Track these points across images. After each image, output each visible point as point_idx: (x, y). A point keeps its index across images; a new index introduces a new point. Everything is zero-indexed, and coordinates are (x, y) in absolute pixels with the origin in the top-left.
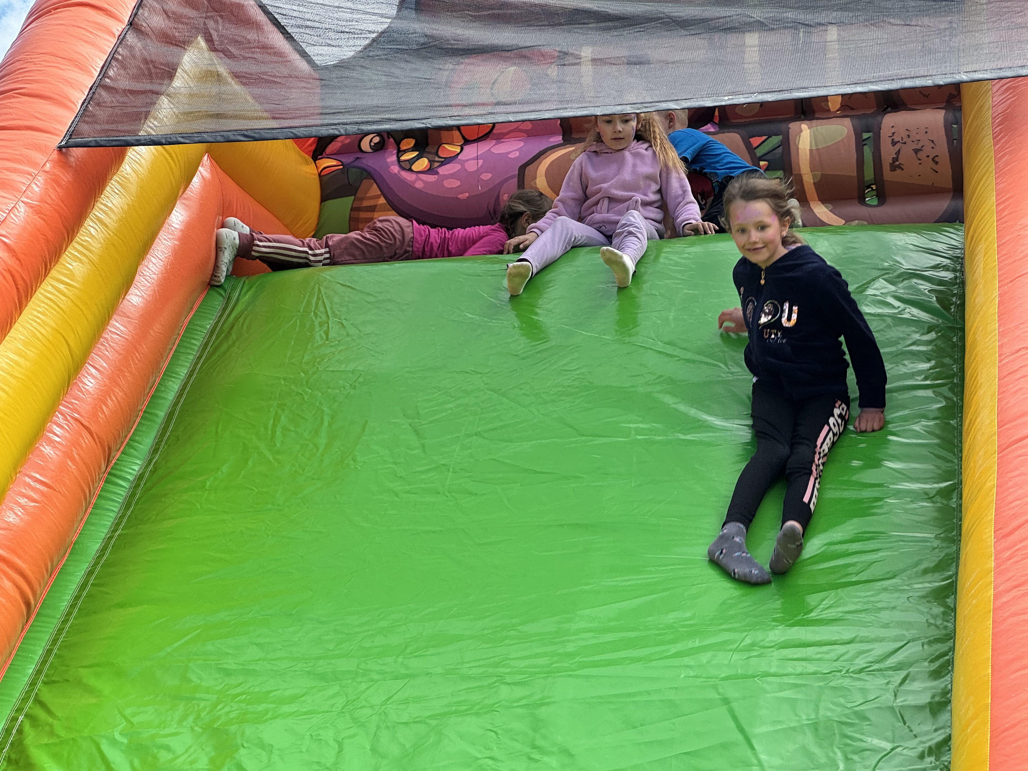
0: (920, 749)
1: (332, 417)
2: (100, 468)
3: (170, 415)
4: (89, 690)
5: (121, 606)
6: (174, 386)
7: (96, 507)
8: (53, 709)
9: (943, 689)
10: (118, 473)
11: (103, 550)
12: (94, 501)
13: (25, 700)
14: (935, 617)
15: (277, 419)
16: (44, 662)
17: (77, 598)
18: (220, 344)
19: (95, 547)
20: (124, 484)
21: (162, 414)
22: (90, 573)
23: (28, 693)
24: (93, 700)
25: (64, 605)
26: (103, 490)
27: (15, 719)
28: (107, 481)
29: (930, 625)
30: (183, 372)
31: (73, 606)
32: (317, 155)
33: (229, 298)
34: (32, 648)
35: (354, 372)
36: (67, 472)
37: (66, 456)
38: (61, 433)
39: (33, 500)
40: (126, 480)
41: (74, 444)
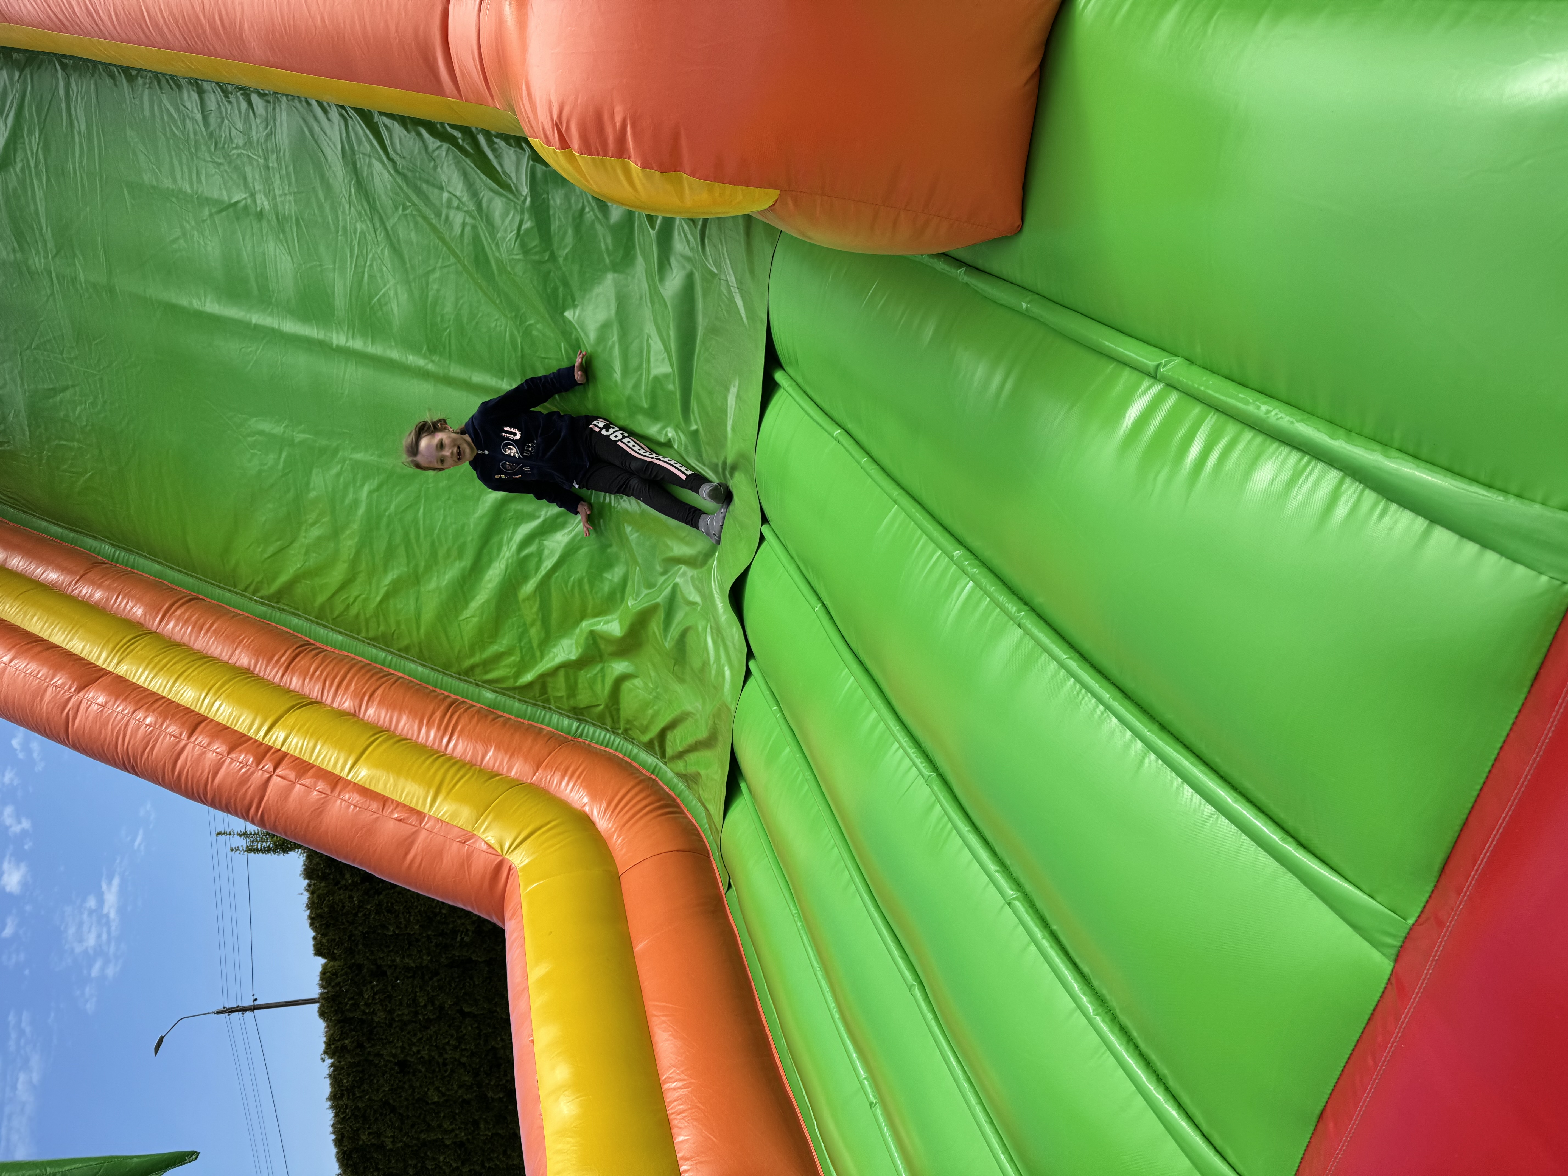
0: (226, 103)
1: (61, 439)
2: (107, 568)
3: (72, 530)
4: (237, 565)
5: (189, 551)
6: (54, 528)
7: (133, 567)
8: (248, 583)
9: (188, 84)
10: (111, 557)
11: (158, 563)
12: (129, 569)
13: (245, 596)
14: (144, 84)
15: (65, 471)
16: (224, 588)
17: (187, 574)
18: (24, 504)
19: (157, 567)
20: (117, 553)
21: (72, 535)
22: (172, 568)
23: (242, 595)
24: (242, 563)
25: (191, 580)
26: (122, 564)
27: (256, 601)
28: (117, 562)
29: (150, 86)
30: (44, 524)
31: (192, 576)
34: (217, 595)
35: (29, 426)
36: (109, 585)
37: (100, 586)
38: (85, 590)
39: (127, 603)
40: (115, 552)
41: (92, 583)
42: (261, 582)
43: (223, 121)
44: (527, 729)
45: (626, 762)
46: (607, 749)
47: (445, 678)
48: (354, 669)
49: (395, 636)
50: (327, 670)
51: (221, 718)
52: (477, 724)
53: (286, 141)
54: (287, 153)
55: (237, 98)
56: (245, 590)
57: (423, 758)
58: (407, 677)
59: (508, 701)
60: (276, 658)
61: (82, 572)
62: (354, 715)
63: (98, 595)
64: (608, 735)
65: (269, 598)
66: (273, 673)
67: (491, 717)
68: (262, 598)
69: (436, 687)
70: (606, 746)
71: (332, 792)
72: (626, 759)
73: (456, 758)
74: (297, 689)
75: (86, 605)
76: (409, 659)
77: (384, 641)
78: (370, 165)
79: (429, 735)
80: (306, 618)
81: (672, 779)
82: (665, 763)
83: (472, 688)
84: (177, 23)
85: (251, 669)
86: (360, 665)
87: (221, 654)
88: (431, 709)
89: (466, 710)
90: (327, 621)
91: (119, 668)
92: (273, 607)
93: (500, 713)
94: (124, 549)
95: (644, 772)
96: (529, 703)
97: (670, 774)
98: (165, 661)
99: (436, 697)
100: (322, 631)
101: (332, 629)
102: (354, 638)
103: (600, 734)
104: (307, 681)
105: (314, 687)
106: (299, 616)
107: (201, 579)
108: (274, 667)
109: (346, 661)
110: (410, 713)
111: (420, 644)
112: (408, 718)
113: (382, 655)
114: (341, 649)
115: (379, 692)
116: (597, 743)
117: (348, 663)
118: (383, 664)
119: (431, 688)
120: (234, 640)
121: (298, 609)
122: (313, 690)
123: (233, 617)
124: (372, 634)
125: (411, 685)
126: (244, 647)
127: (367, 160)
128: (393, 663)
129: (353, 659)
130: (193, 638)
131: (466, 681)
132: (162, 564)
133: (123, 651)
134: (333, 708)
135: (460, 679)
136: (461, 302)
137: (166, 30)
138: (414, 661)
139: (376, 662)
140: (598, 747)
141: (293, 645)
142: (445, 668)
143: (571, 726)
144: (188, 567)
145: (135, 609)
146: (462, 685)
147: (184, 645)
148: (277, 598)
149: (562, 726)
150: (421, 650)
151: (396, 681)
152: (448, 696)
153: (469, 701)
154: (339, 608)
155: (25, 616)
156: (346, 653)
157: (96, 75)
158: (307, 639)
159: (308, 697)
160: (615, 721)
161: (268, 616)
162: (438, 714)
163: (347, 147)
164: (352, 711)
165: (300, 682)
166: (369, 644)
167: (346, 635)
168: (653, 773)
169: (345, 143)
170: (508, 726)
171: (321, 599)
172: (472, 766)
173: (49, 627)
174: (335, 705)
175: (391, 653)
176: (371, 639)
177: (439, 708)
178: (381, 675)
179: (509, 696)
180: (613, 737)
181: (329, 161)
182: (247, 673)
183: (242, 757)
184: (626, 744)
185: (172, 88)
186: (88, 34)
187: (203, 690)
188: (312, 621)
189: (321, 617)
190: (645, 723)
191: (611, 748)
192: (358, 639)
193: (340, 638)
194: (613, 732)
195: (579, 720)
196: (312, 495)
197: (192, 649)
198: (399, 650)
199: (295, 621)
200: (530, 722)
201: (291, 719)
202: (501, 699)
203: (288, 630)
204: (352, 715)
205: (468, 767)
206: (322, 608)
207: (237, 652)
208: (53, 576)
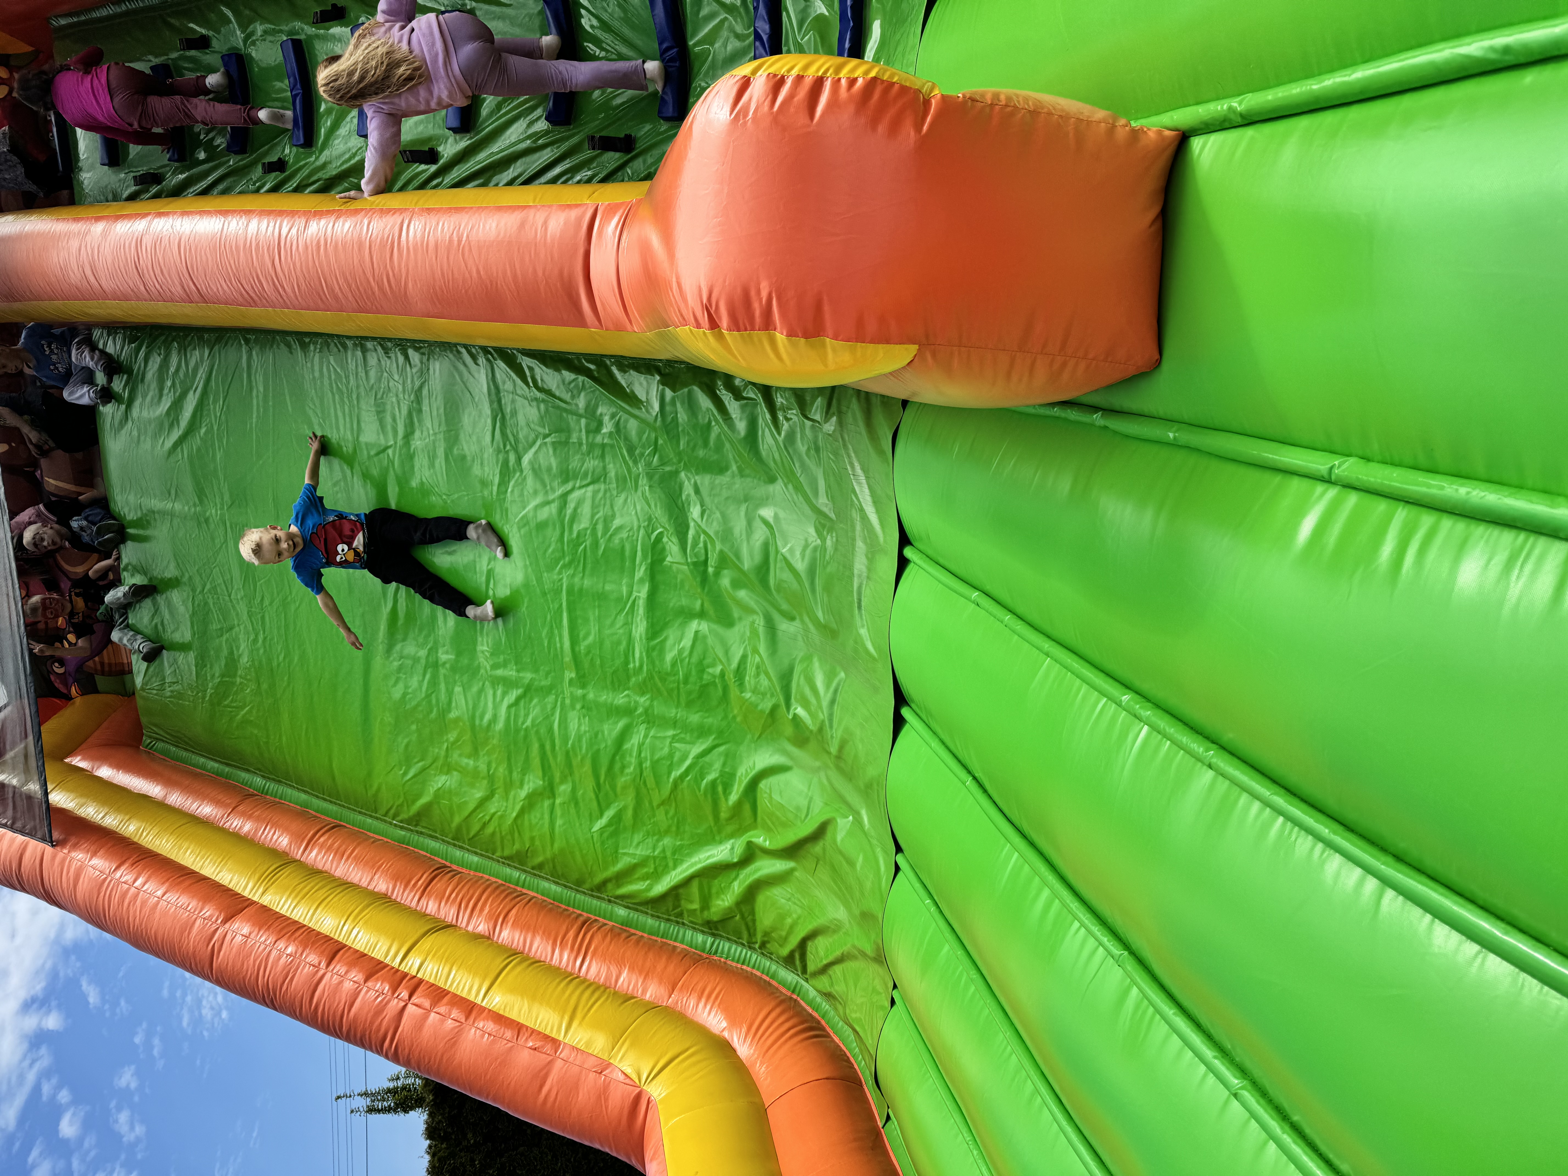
0: (386, 358)
2: (257, 799)
3: (228, 765)
4: (379, 790)
5: (334, 779)
6: (211, 764)
7: (281, 798)
8: (389, 806)
9: (352, 342)
10: (261, 789)
11: (305, 792)
12: (277, 800)
13: (385, 821)
14: (315, 349)
15: (226, 706)
16: (365, 814)
17: (331, 802)
18: (185, 742)
19: (303, 796)
20: (267, 785)
21: (227, 769)
22: (317, 797)
23: (381, 820)
24: (384, 787)
25: (334, 808)
26: (271, 795)
27: (395, 825)
28: (267, 793)
29: (320, 352)
30: (202, 760)
31: (335, 804)
32: (68, 698)
33: (157, 739)
34: (358, 822)
35: (196, 667)
36: (259, 816)
37: (250, 817)
38: (236, 823)
39: (275, 833)
40: (265, 784)
41: (243, 814)
42: (401, 805)
43: (382, 375)
44: (661, 947)
45: (765, 981)
46: (744, 967)
47: (578, 896)
48: (489, 890)
49: (529, 854)
50: (463, 892)
51: (359, 944)
52: (611, 942)
53: (439, 388)
54: (439, 398)
55: (396, 354)
56: (385, 815)
57: (558, 980)
58: (540, 897)
59: (640, 917)
60: (413, 882)
61: (233, 806)
62: (488, 938)
63: (248, 827)
64: (744, 951)
65: (409, 821)
66: (409, 898)
67: (624, 935)
68: (401, 822)
69: (568, 906)
70: (743, 963)
71: (467, 1018)
72: (764, 977)
73: (589, 980)
74: (433, 914)
75: (237, 837)
76: (543, 877)
77: (518, 860)
78: (513, 401)
79: (562, 958)
80: (443, 841)
81: (814, 998)
82: (807, 980)
83: (604, 905)
84: (349, 286)
85: (389, 894)
86: (494, 885)
87: (360, 880)
88: (564, 928)
89: (599, 928)
90: (464, 842)
91: (264, 898)
92: (412, 831)
93: (633, 931)
94: (274, 780)
95: (784, 991)
96: (663, 918)
97: (812, 993)
98: (308, 888)
99: (569, 915)
100: (458, 853)
101: (468, 850)
102: (489, 858)
103: (736, 950)
104: (443, 904)
105: (449, 910)
106: (437, 838)
107: (344, 806)
108: (411, 891)
109: (480, 882)
110: (544, 933)
111: (553, 860)
112: (542, 939)
113: (516, 874)
114: (476, 870)
115: (514, 912)
116: (733, 960)
117: (483, 883)
118: (517, 885)
119: (563, 906)
120: (374, 866)
121: (436, 832)
122: (448, 913)
123: (373, 842)
124: (507, 853)
125: (544, 904)
126: (383, 872)
127: (511, 396)
128: (527, 883)
129: (488, 880)
130: (334, 866)
131: (599, 898)
132: (308, 793)
133: (268, 880)
134: (467, 931)
135: (592, 896)
136: (597, 517)
137: (340, 295)
138: (547, 879)
139: (510, 882)
140: (734, 964)
141: (430, 868)
142: (578, 885)
143: (705, 943)
144: (332, 795)
145: (281, 839)
146: (595, 902)
147: (326, 872)
148: (416, 821)
149: (697, 943)
150: (554, 867)
151: (530, 900)
152: (580, 915)
153: (601, 920)
154: (475, 828)
155: (180, 850)
156: (481, 875)
157: (275, 346)
158: (444, 862)
159: (444, 921)
160: (752, 933)
161: (406, 841)
162: (571, 934)
163: (492, 387)
164: (487, 934)
165: (437, 905)
166: (503, 863)
167: (482, 855)
168: (793, 992)
169: (491, 383)
170: (641, 944)
171: (457, 820)
172: (606, 988)
173: (202, 858)
174: (470, 928)
175: (525, 871)
176: (505, 858)
177: (572, 926)
178: (515, 894)
179: (642, 912)
180: (749, 953)
181: (476, 400)
182: (384, 899)
183: (378, 985)
184: (763, 960)
185: (339, 351)
186: (274, 306)
187: (343, 916)
188: (449, 843)
189: (458, 839)
190: (784, 933)
191: (748, 966)
192: (493, 859)
193: (476, 859)
194: (750, 948)
195: (713, 935)
196: (453, 715)
197: (333, 876)
198: (533, 868)
199: (433, 844)
200: (664, 940)
201: (427, 943)
202: (633, 915)
203: (424, 853)
204: (486, 938)
205: (602, 989)
206: (459, 828)
207: (376, 877)
208: (206, 810)
